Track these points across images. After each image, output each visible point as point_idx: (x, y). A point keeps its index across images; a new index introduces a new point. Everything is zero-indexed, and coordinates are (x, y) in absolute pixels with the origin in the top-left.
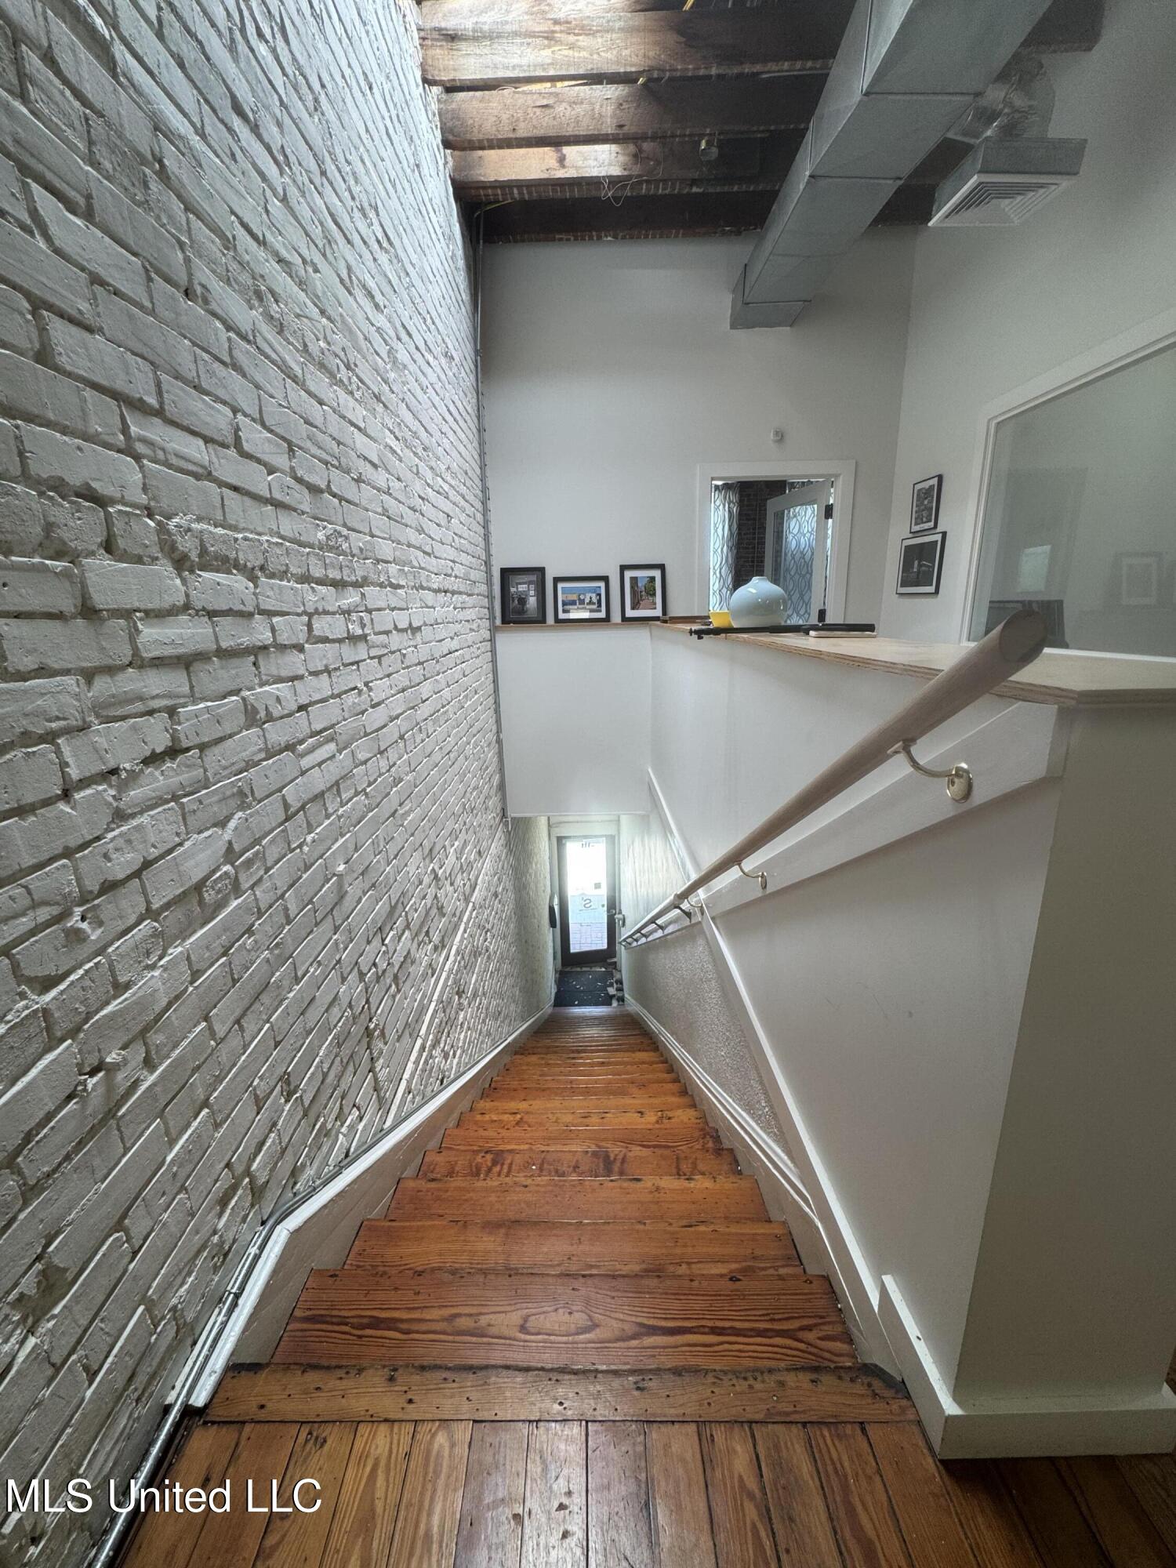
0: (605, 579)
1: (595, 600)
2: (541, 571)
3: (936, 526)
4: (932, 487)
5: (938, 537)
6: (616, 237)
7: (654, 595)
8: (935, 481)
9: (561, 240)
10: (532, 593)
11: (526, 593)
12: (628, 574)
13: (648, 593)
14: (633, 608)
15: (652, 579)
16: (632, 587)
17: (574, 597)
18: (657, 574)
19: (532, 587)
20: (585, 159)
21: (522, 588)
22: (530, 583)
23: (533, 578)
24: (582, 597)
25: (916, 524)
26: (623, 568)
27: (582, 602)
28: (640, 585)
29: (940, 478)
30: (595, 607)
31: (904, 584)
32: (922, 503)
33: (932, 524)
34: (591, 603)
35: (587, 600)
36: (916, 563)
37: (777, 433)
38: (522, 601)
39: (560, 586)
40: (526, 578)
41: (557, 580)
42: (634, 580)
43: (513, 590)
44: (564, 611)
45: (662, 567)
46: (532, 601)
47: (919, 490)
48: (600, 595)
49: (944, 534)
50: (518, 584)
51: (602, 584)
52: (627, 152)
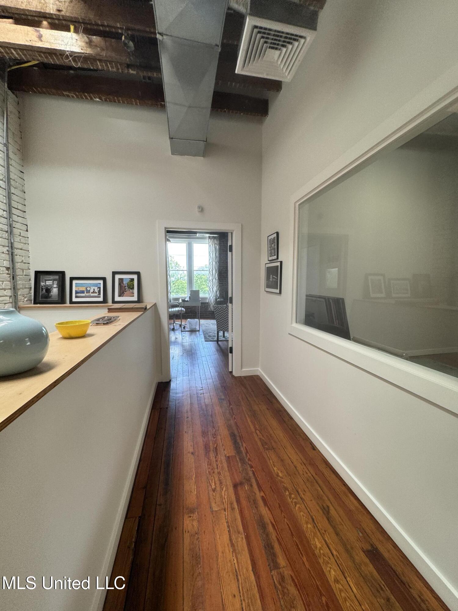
0: (104, 279)
1: (96, 290)
2: (62, 274)
3: (278, 258)
4: (274, 238)
5: (279, 264)
6: (100, 98)
7: (133, 288)
8: (275, 235)
9: (68, 96)
10: (55, 286)
11: (51, 286)
12: (117, 277)
13: (129, 288)
14: (120, 296)
15: (132, 280)
16: (120, 284)
17: (84, 289)
18: (135, 277)
19: (56, 282)
20: (56, 39)
21: (49, 283)
22: (54, 280)
23: (57, 277)
24: (88, 289)
25: (270, 256)
26: (114, 273)
27: (88, 292)
28: (124, 283)
29: (278, 233)
30: (96, 295)
31: (268, 286)
32: (271, 246)
33: (275, 257)
34: (94, 292)
35: (92, 291)
36: (271, 276)
37: (199, 207)
38: (48, 290)
39: (74, 282)
40: (52, 277)
41: (72, 279)
42: (121, 280)
43: (42, 284)
44: (76, 297)
45: (138, 274)
46: (55, 291)
47: (270, 240)
48: (100, 288)
49: (281, 262)
50: (46, 280)
51: (101, 282)
52: (83, 40)
